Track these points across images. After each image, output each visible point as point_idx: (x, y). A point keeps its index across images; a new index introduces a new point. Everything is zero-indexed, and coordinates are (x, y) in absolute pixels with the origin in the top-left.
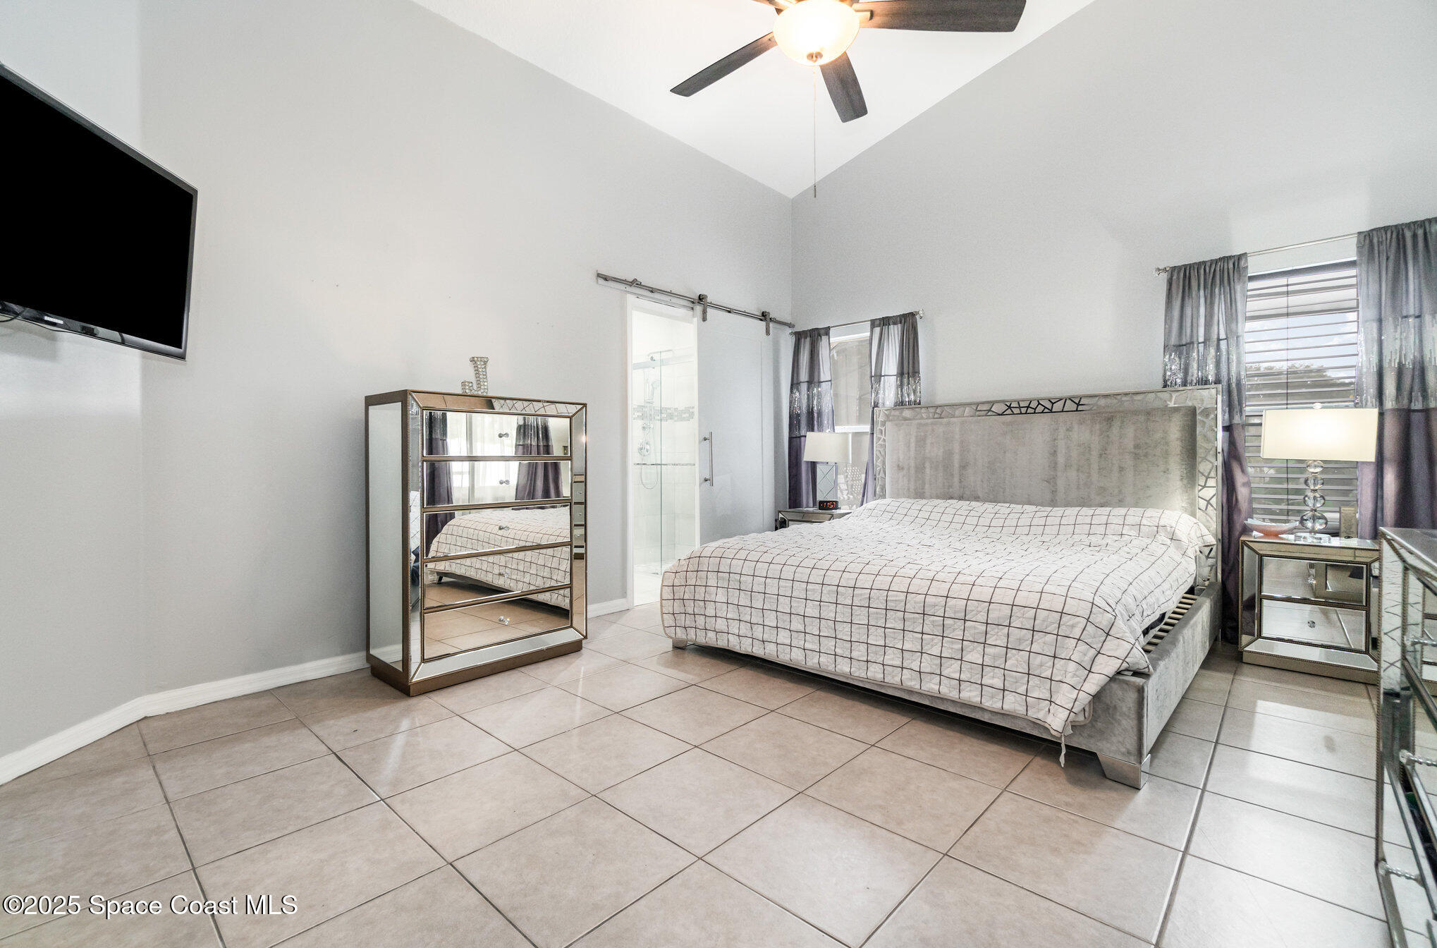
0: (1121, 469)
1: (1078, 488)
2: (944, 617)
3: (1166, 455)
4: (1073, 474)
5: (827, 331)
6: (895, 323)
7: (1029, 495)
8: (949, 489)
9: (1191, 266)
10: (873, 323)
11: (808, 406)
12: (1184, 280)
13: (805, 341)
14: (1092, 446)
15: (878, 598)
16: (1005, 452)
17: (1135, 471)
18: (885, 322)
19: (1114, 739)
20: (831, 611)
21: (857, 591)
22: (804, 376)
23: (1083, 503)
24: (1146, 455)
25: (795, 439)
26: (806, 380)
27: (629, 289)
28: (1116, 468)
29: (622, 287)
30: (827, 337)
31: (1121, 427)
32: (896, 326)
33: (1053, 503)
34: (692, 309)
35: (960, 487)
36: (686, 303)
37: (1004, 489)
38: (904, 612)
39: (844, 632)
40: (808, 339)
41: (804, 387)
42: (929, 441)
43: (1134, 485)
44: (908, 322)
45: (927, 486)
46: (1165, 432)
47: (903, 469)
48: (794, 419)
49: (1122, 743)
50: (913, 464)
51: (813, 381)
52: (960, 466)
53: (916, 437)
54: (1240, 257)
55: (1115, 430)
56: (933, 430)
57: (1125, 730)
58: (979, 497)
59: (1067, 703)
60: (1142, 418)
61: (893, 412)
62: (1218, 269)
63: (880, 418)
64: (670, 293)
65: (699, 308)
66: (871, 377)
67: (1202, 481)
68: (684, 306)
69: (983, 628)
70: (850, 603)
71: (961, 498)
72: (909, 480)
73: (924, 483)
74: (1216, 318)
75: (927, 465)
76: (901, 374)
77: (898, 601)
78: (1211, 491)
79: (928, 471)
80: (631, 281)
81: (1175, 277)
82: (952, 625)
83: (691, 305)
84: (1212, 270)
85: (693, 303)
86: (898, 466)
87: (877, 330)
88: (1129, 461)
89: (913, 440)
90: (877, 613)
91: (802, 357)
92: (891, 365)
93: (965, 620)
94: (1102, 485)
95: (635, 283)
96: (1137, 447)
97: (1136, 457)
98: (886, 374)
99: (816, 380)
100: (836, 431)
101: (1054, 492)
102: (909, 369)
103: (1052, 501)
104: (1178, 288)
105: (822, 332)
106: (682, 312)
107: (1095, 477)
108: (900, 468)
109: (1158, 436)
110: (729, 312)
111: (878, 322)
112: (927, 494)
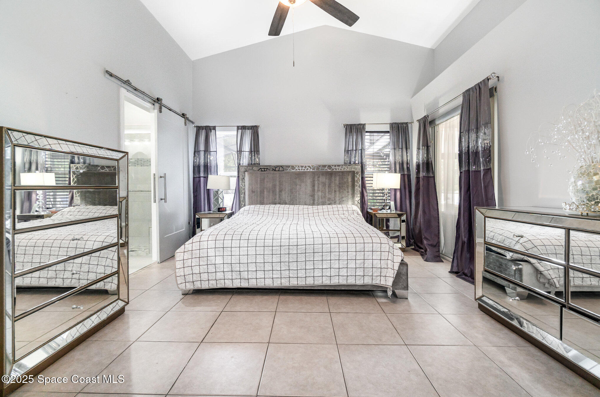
0: (335, 191)
1: (322, 198)
2: (339, 252)
3: (348, 187)
4: (320, 194)
5: (214, 128)
6: (248, 129)
7: (305, 202)
8: (274, 200)
9: (352, 125)
10: (238, 128)
11: (205, 162)
12: (350, 130)
13: (202, 132)
14: (326, 183)
15: (309, 249)
16: (296, 185)
17: (339, 192)
18: (244, 128)
19: (400, 284)
20: (286, 258)
21: (298, 247)
22: (202, 147)
23: (323, 204)
24: (342, 187)
25: (196, 178)
26: (204, 150)
27: (123, 85)
28: (333, 191)
29: (119, 83)
30: (214, 131)
31: (335, 177)
32: (248, 130)
33: (313, 204)
34: (154, 105)
35: (279, 199)
36: (151, 101)
37: (296, 200)
38: (322, 252)
39: (293, 266)
40: (204, 130)
41: (202, 153)
42: (266, 181)
43: (339, 197)
44: (255, 130)
45: (265, 199)
46: (348, 179)
47: (254, 192)
48: (196, 168)
49: (403, 285)
50: (259, 190)
51: (207, 150)
52: (279, 191)
53: (260, 179)
54: (364, 124)
55: (333, 178)
56: (267, 176)
57: (404, 280)
58: (287, 203)
59: (392, 275)
60: (341, 174)
61: (249, 168)
62: (359, 127)
63: (242, 169)
64: (143, 93)
65: (157, 105)
66: (237, 151)
67: (356, 196)
68: (150, 102)
69: (355, 253)
70: (296, 252)
71: (280, 204)
72: (257, 197)
73: (264, 198)
74: (358, 143)
75: (265, 191)
76: (251, 152)
77: (319, 248)
78: (358, 198)
79: (265, 193)
80: (125, 80)
81: (347, 128)
82: (342, 254)
83: (153, 102)
84: (357, 128)
85: (155, 101)
86: (252, 191)
87: (240, 131)
88: (337, 189)
89: (259, 180)
90: (310, 255)
91: (200, 138)
92: (247, 147)
93: (347, 252)
94: (329, 197)
95: (127, 83)
96: (339, 184)
97: (340, 187)
98: (244, 150)
99: (209, 151)
100: (219, 175)
101: (314, 200)
102: (255, 149)
103: (313, 203)
104: (348, 131)
105: (212, 128)
106: (149, 105)
107: (327, 195)
108: (253, 192)
109: (345, 180)
110: (170, 110)
111: (240, 127)
112: (265, 203)
